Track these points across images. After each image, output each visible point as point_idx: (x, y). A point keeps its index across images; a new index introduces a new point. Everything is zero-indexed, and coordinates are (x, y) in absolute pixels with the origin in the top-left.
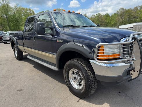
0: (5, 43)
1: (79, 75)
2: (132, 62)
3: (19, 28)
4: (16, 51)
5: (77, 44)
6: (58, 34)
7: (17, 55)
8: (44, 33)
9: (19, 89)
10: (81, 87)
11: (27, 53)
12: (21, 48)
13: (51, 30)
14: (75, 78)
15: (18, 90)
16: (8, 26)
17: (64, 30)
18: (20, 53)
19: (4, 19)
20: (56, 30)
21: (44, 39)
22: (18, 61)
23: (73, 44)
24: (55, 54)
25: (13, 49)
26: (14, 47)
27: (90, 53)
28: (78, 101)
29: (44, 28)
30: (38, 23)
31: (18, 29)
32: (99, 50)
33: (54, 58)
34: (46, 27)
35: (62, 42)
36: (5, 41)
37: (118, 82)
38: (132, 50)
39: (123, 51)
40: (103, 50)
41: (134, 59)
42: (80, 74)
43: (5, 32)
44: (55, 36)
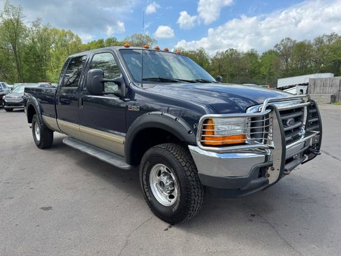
0: (9, 110)
1: (170, 178)
2: (269, 152)
3: (42, 76)
4: (38, 129)
5: (166, 114)
6: (131, 93)
7: (38, 137)
8: (103, 90)
9: (45, 205)
10: (173, 201)
11: (63, 133)
12: (50, 121)
13: (117, 86)
14: (161, 184)
15: (42, 208)
16: (16, 70)
17: (144, 87)
18: (47, 132)
19: (7, 54)
20: (126, 86)
21: (102, 104)
22: (42, 150)
23: (158, 115)
24: (124, 134)
25: (31, 125)
26: (34, 119)
27: (189, 132)
28: (167, 229)
29: (103, 82)
30: (92, 70)
31: (40, 78)
32: (204, 127)
33: (120, 143)
34: (106, 79)
35: (138, 110)
36: (9, 105)
37: (243, 189)
38: (267, 129)
39: (252, 131)
40: (213, 127)
41: (272, 145)
42: (172, 174)
43: (9, 84)
44: (125, 98)
